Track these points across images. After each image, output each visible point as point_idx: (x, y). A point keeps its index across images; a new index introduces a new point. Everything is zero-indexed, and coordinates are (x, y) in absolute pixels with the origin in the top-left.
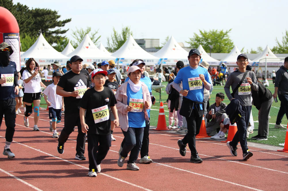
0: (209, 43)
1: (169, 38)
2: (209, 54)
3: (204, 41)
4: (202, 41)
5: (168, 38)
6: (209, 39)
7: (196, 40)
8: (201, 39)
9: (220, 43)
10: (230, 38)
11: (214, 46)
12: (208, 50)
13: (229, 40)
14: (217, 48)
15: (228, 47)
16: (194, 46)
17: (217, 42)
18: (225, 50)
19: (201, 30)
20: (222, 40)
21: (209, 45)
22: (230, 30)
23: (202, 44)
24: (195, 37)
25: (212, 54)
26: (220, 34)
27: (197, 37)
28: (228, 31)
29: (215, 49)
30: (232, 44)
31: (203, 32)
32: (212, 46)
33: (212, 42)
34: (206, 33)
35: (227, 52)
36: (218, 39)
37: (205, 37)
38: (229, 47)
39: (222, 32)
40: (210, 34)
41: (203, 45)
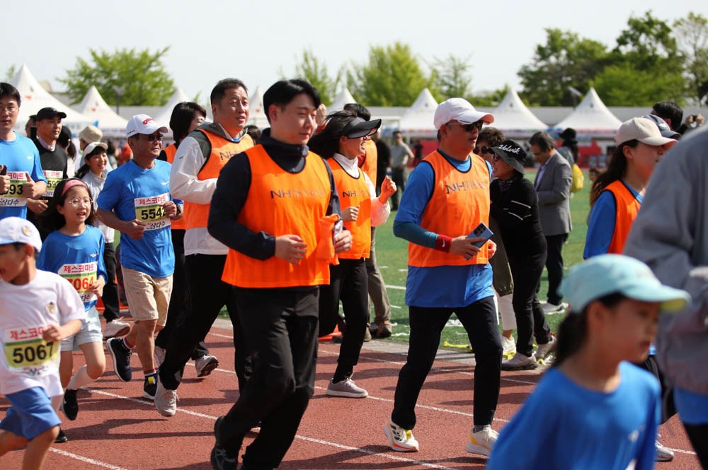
0: (113, 82)
1: (17, 70)
2: (115, 108)
3: (103, 77)
4: (97, 76)
5: (12, 69)
6: (114, 73)
7: (81, 74)
8: (95, 70)
9: (142, 82)
10: (166, 70)
11: (127, 88)
12: (112, 99)
13: (164, 74)
14: (133, 95)
15: (160, 91)
16: (78, 90)
17: (133, 79)
18: (154, 99)
19: (94, 49)
20: (147, 73)
21: (115, 88)
22: (166, 50)
23: (97, 85)
24: (80, 67)
25: (122, 109)
26: (142, 60)
27: (85, 67)
28: (161, 51)
29: (128, 95)
30: (171, 83)
31: (99, 55)
32: (120, 90)
33: (122, 78)
34: (106, 58)
35: (159, 103)
36: (136, 71)
37: (105, 66)
38: (164, 90)
39: (145, 55)
40: (116, 59)
41: (101, 88)
